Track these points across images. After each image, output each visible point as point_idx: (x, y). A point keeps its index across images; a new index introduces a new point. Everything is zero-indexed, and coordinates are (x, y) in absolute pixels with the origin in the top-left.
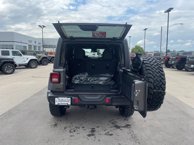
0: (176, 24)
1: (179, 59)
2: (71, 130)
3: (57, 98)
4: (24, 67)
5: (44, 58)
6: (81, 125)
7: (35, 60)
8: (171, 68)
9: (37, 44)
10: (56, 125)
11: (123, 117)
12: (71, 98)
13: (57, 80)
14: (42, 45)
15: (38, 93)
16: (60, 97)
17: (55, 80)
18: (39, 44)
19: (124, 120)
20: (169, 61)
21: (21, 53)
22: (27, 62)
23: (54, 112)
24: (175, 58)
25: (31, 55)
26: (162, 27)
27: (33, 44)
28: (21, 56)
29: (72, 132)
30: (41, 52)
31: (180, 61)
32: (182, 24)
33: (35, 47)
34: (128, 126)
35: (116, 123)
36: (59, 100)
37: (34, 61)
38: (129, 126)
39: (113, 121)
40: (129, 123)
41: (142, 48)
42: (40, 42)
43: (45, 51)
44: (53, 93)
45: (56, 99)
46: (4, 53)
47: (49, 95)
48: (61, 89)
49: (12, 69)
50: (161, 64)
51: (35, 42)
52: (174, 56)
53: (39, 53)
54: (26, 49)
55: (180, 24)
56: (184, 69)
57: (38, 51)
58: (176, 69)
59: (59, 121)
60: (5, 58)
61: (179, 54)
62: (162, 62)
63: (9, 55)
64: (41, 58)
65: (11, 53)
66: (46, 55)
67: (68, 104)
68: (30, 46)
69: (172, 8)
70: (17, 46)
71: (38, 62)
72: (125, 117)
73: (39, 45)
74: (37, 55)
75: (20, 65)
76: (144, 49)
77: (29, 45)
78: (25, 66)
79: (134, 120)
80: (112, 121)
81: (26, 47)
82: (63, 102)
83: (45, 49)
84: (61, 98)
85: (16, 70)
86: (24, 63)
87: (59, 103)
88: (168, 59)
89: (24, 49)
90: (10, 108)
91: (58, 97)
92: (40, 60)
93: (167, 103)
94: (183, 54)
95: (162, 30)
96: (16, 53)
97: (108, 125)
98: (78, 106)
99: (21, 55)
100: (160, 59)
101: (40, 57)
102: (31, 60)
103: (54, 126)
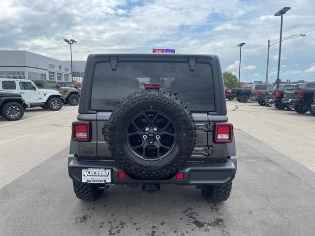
0: (293, 36)
1: (300, 94)
2: (112, 228)
3: (86, 170)
4: (40, 108)
5: (72, 93)
6: (132, 219)
7: (58, 96)
8: (285, 110)
9: (62, 71)
10: (85, 218)
11: (209, 202)
12: (112, 171)
13: (86, 136)
14: (70, 71)
15: (58, 154)
16: (90, 168)
17: (82, 135)
18: (67, 70)
19: (210, 210)
20: (283, 99)
21: (35, 85)
22: (44, 100)
23: (82, 194)
24: (293, 92)
25: (52, 88)
26: (269, 41)
27: (56, 70)
28: (35, 90)
29: (114, 234)
30: (69, 83)
31: (302, 98)
32: (304, 35)
33: (59, 75)
34: (218, 222)
35: (196, 217)
36: (89, 173)
37: (56, 98)
38: (220, 223)
39: (189, 210)
40: (222, 217)
41: (234, 77)
42: (67, 67)
43: (75, 82)
44: (78, 160)
45: (84, 172)
46: (7, 85)
47: (72, 164)
48: (92, 152)
49: (19, 111)
50: (269, 103)
51: (60, 67)
52: (291, 90)
53: (65, 84)
54: (45, 79)
55: (301, 35)
56: (308, 112)
57: (64, 81)
58: (295, 112)
59: (91, 210)
60: (8, 93)
61: (299, 85)
62: (270, 100)
63: (14, 88)
64: (68, 93)
65: (18, 85)
66: (76, 88)
67: (105, 181)
68: (52, 74)
69: (289, 8)
70: (30, 73)
71: (62, 100)
72: (212, 204)
73: (66, 72)
74: (61, 89)
75: (32, 105)
76: (238, 78)
77: (50, 72)
78: (42, 106)
79: (231, 210)
80: (188, 212)
81: (45, 75)
82: (96, 178)
83: (75, 79)
84: (92, 171)
85: (25, 114)
86: (40, 101)
87: (90, 178)
88: (282, 95)
89: (42, 78)
90: (7, 183)
91: (87, 168)
92: (66, 96)
93: (288, 175)
94: (307, 87)
95: (269, 46)
96: (27, 86)
97: (181, 219)
98: (126, 185)
99: (34, 88)
100: (267, 94)
101: (66, 91)
102: (51, 97)
103: (82, 221)
